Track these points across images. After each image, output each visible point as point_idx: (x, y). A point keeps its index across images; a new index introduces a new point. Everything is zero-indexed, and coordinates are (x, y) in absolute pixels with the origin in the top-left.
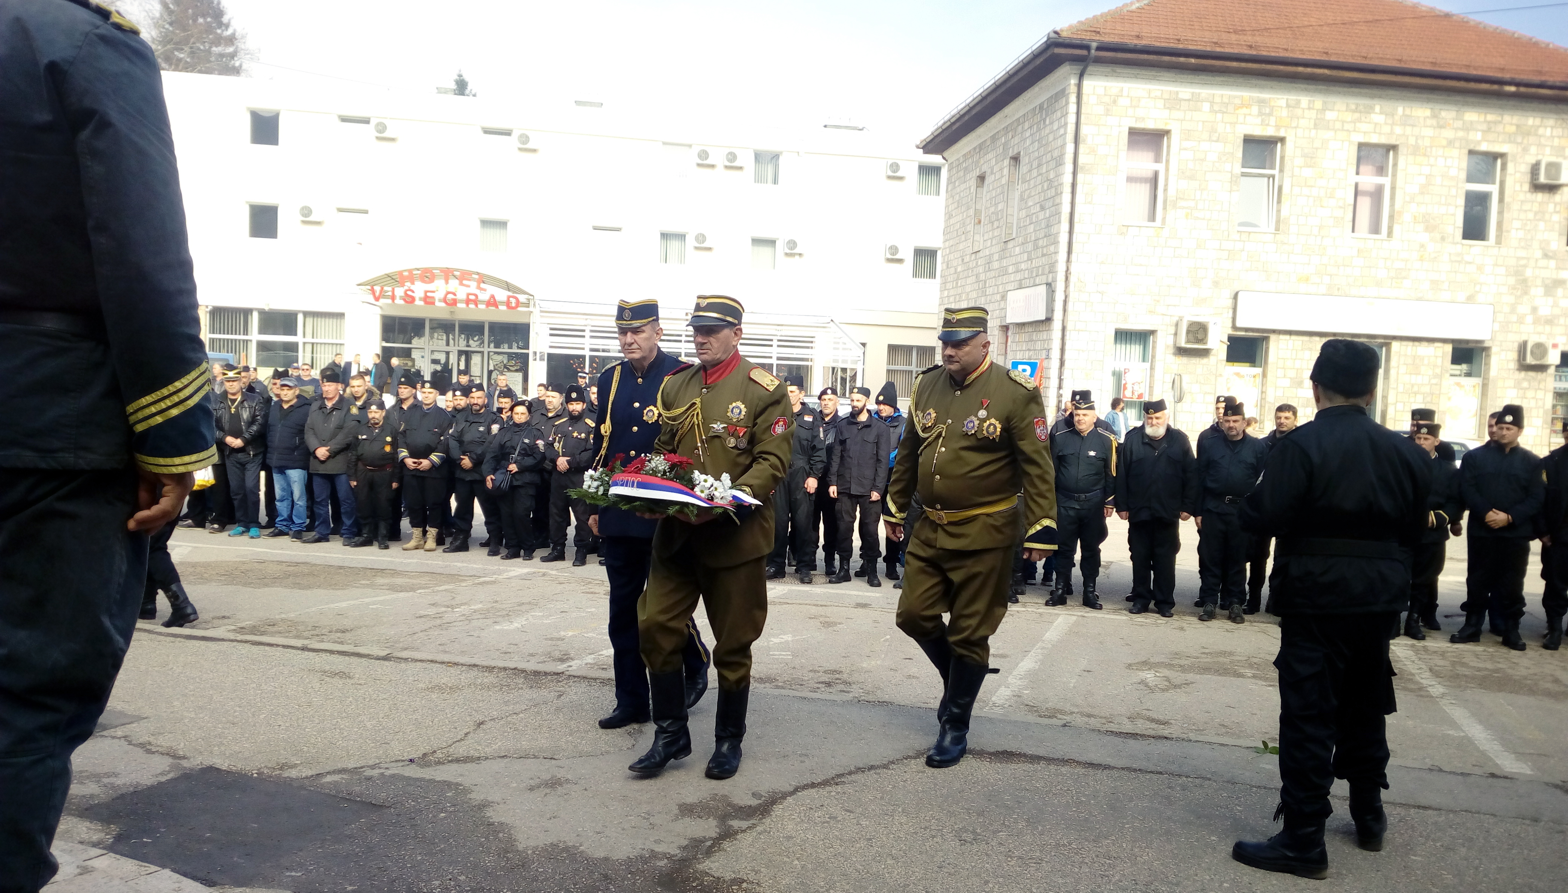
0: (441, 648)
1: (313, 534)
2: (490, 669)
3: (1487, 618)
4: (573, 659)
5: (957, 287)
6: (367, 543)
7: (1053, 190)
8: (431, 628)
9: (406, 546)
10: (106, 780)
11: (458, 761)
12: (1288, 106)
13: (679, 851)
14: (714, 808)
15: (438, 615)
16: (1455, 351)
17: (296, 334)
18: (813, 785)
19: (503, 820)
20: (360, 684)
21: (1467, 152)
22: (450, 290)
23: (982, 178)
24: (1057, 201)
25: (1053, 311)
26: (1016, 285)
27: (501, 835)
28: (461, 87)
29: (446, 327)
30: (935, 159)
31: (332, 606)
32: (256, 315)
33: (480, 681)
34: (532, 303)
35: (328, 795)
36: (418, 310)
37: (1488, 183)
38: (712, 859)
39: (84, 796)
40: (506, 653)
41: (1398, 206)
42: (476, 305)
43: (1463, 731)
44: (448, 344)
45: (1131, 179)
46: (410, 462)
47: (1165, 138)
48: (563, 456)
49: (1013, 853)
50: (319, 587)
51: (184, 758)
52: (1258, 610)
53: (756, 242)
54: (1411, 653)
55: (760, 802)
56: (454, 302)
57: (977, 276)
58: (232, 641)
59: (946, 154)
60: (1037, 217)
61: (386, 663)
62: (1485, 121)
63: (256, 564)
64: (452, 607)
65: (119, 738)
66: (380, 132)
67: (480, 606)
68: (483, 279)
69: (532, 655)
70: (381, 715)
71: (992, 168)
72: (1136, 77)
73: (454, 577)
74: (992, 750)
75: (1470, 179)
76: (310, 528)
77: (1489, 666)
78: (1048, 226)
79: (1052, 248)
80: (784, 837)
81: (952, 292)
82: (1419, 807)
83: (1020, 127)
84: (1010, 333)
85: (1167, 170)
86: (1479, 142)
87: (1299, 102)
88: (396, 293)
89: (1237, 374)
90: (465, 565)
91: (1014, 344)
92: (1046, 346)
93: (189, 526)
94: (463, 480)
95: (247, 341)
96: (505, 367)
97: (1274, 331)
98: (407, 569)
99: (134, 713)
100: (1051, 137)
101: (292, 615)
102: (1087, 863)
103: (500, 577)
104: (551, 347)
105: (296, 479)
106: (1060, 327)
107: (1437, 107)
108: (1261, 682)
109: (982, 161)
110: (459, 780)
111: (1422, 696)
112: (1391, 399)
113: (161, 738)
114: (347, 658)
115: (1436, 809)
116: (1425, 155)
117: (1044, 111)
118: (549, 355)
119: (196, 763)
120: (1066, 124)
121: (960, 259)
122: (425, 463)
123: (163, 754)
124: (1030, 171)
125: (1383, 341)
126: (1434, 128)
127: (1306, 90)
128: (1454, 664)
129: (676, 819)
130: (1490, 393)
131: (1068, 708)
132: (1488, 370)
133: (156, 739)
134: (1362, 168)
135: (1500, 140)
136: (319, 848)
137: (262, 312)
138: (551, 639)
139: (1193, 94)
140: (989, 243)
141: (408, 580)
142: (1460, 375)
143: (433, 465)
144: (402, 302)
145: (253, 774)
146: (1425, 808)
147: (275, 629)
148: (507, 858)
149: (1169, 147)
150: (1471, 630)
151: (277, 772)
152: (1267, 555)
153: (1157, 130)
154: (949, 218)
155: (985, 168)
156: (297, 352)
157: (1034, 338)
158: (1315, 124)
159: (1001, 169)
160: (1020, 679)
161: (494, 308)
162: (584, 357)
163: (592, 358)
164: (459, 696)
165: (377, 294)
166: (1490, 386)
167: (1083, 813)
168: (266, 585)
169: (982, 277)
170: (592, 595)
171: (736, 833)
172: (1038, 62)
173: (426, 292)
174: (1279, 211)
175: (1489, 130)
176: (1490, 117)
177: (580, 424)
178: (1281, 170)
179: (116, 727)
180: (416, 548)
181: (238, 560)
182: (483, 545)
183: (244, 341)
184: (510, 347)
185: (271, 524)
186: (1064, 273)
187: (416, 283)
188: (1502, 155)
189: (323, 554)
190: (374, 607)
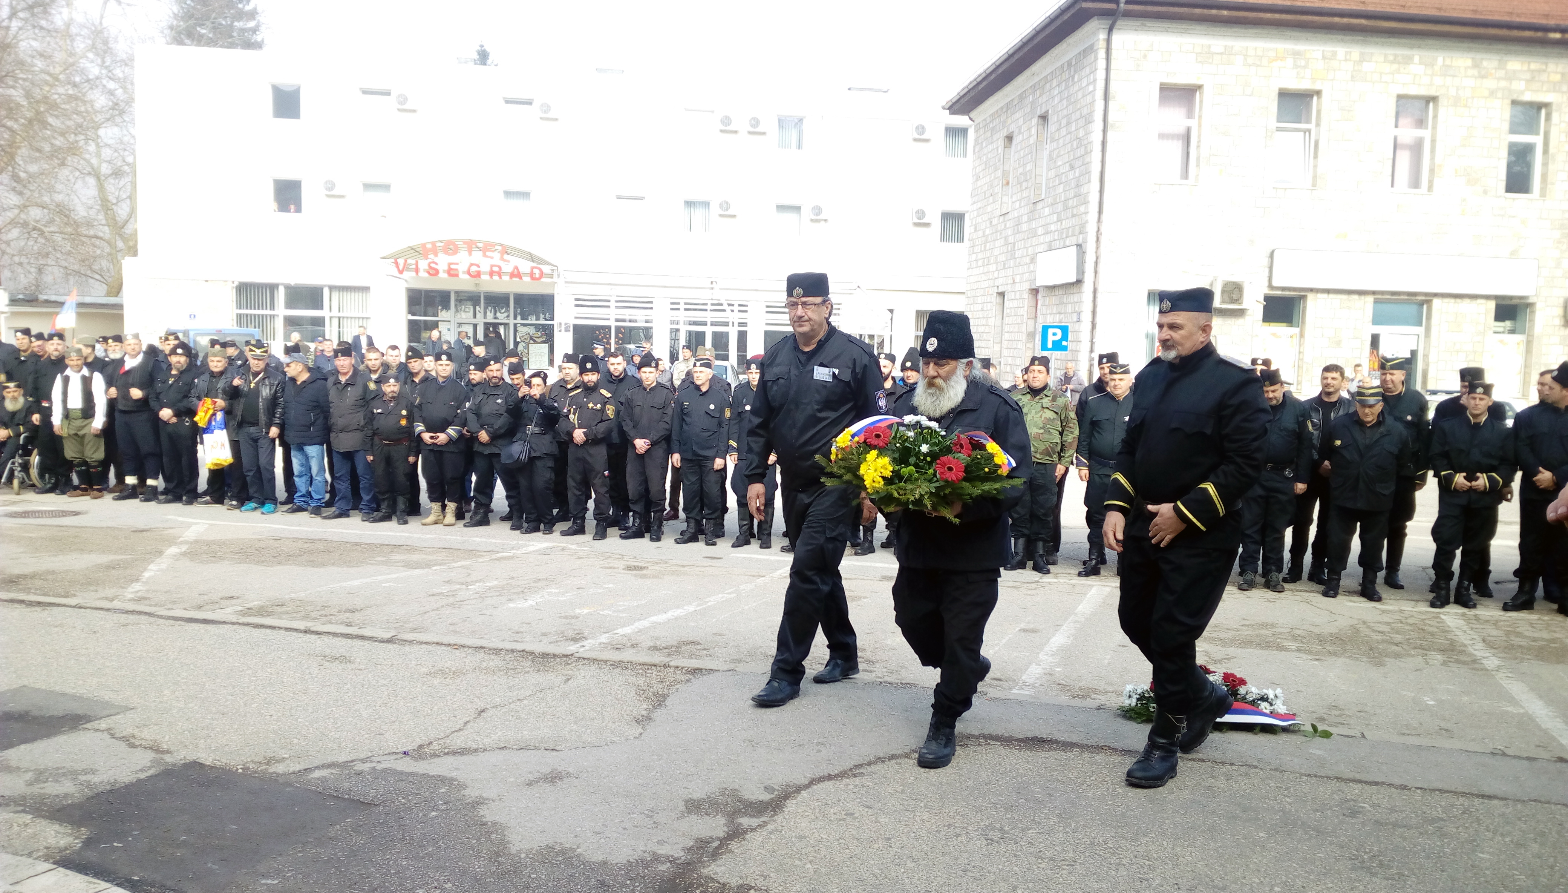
0: (451, 628)
1: (332, 510)
2: (497, 651)
3: (1541, 584)
4: (586, 639)
5: (985, 250)
6: (387, 518)
7: (1083, 149)
8: (443, 606)
9: (424, 521)
10: (82, 778)
11: (454, 753)
12: (1324, 58)
13: (683, 854)
14: (722, 804)
15: (452, 593)
16: (1498, 307)
17: (322, 309)
18: (829, 777)
19: (497, 818)
20: (360, 670)
21: (1509, 102)
22: (473, 262)
23: (1009, 138)
24: (1087, 160)
25: (1083, 272)
26: (1046, 247)
27: (493, 836)
28: (483, 57)
29: (472, 299)
30: (961, 120)
31: (344, 584)
32: (282, 290)
33: (485, 664)
34: (555, 275)
35: (315, 792)
36: (442, 283)
37: (1532, 134)
38: (719, 862)
39: (57, 796)
40: (517, 633)
41: (1438, 160)
42: (500, 277)
43: (1523, 708)
44: (475, 317)
45: (1162, 136)
46: (426, 436)
47: (1198, 93)
48: (579, 428)
49: (1044, 854)
50: (333, 564)
51: (168, 752)
52: (1300, 578)
53: (781, 208)
54: (1462, 622)
55: (772, 796)
56: (478, 274)
57: (1006, 238)
58: (233, 623)
59: (972, 114)
60: (1066, 177)
61: (390, 646)
62: (1529, 70)
63: (271, 541)
64: (467, 584)
65: (103, 731)
66: (401, 103)
67: (496, 583)
68: (506, 250)
69: (545, 635)
70: (379, 703)
71: (1020, 128)
72: (1166, 31)
73: (472, 553)
74: (1021, 737)
75: (1512, 131)
76: (329, 504)
77: (1545, 635)
78: (1077, 186)
79: (1082, 209)
80: (796, 837)
81: (980, 256)
82: (1483, 796)
83: (1048, 85)
84: (1040, 296)
85: (1200, 126)
86: (1522, 92)
87: (1334, 54)
88: (420, 266)
89: (1274, 334)
90: (484, 540)
91: (1044, 308)
92: (1077, 309)
93: (207, 503)
94: (481, 454)
95: (274, 316)
96: (531, 338)
97: (1311, 290)
98: (425, 545)
99: (121, 704)
100: (1080, 95)
101: (302, 595)
102: (1124, 865)
103: (519, 552)
104: (576, 318)
105: (314, 454)
106: (1092, 289)
107: (1479, 56)
108: (1305, 656)
109: (1009, 121)
110: (454, 774)
111: (1477, 670)
112: (1432, 358)
113: (146, 731)
114: (349, 641)
115: (1502, 799)
116: (1466, 106)
117: (1072, 68)
118: (576, 327)
119: (179, 758)
120: (1095, 81)
121: (988, 222)
122: (442, 438)
123: (146, 748)
124: (1058, 130)
125: (1423, 298)
126: (1476, 78)
127: (1342, 41)
128: (1508, 633)
129: (682, 816)
130: (1534, 351)
131: (1102, 686)
132: (1532, 327)
133: (141, 732)
134: (1402, 121)
135: (1545, 88)
136: (300, 852)
137: (288, 288)
138: (566, 617)
139: (1225, 47)
140: (1017, 204)
141: (424, 556)
142: (1503, 332)
143: (451, 440)
144: (426, 275)
145: (237, 769)
146: (1490, 797)
147: (283, 609)
148: (499, 862)
149: (1201, 102)
150: (1524, 598)
151: (264, 767)
152: (1310, 522)
153: (1189, 85)
154: (977, 180)
155: (1012, 128)
156: (324, 326)
157: (1065, 301)
158: (1352, 77)
159: (1029, 129)
160: (1052, 655)
161: (517, 279)
162: (609, 328)
163: (618, 329)
164: (462, 681)
165: (401, 268)
166: (1535, 344)
167: (1119, 807)
168: (280, 563)
169: (1011, 239)
170: (610, 570)
171: (745, 832)
172: (1066, 17)
173: (450, 264)
174: (1315, 166)
175: (1533, 79)
176: (1533, 66)
177: (595, 395)
178: (1318, 125)
179: (101, 718)
180: (436, 523)
181: (253, 537)
182: (504, 519)
183: (270, 316)
184: (538, 319)
185: (290, 500)
186: (1095, 234)
187: (439, 254)
188: (1547, 105)
189: (340, 530)
190: (387, 585)
